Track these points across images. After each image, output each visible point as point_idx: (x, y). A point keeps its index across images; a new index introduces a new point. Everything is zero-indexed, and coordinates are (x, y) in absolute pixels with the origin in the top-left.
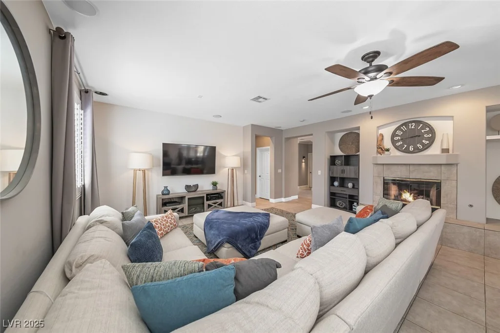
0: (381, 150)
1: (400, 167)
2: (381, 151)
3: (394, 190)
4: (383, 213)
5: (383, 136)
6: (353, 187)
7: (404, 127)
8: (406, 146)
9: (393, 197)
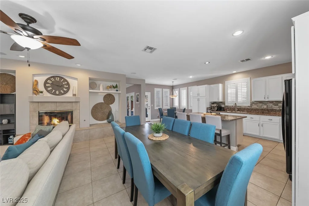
0: (36, 91)
1: (50, 104)
2: (36, 93)
3: (46, 119)
4: (39, 136)
5: (37, 82)
6: (9, 122)
7: (52, 78)
8: (54, 91)
9: (46, 124)
